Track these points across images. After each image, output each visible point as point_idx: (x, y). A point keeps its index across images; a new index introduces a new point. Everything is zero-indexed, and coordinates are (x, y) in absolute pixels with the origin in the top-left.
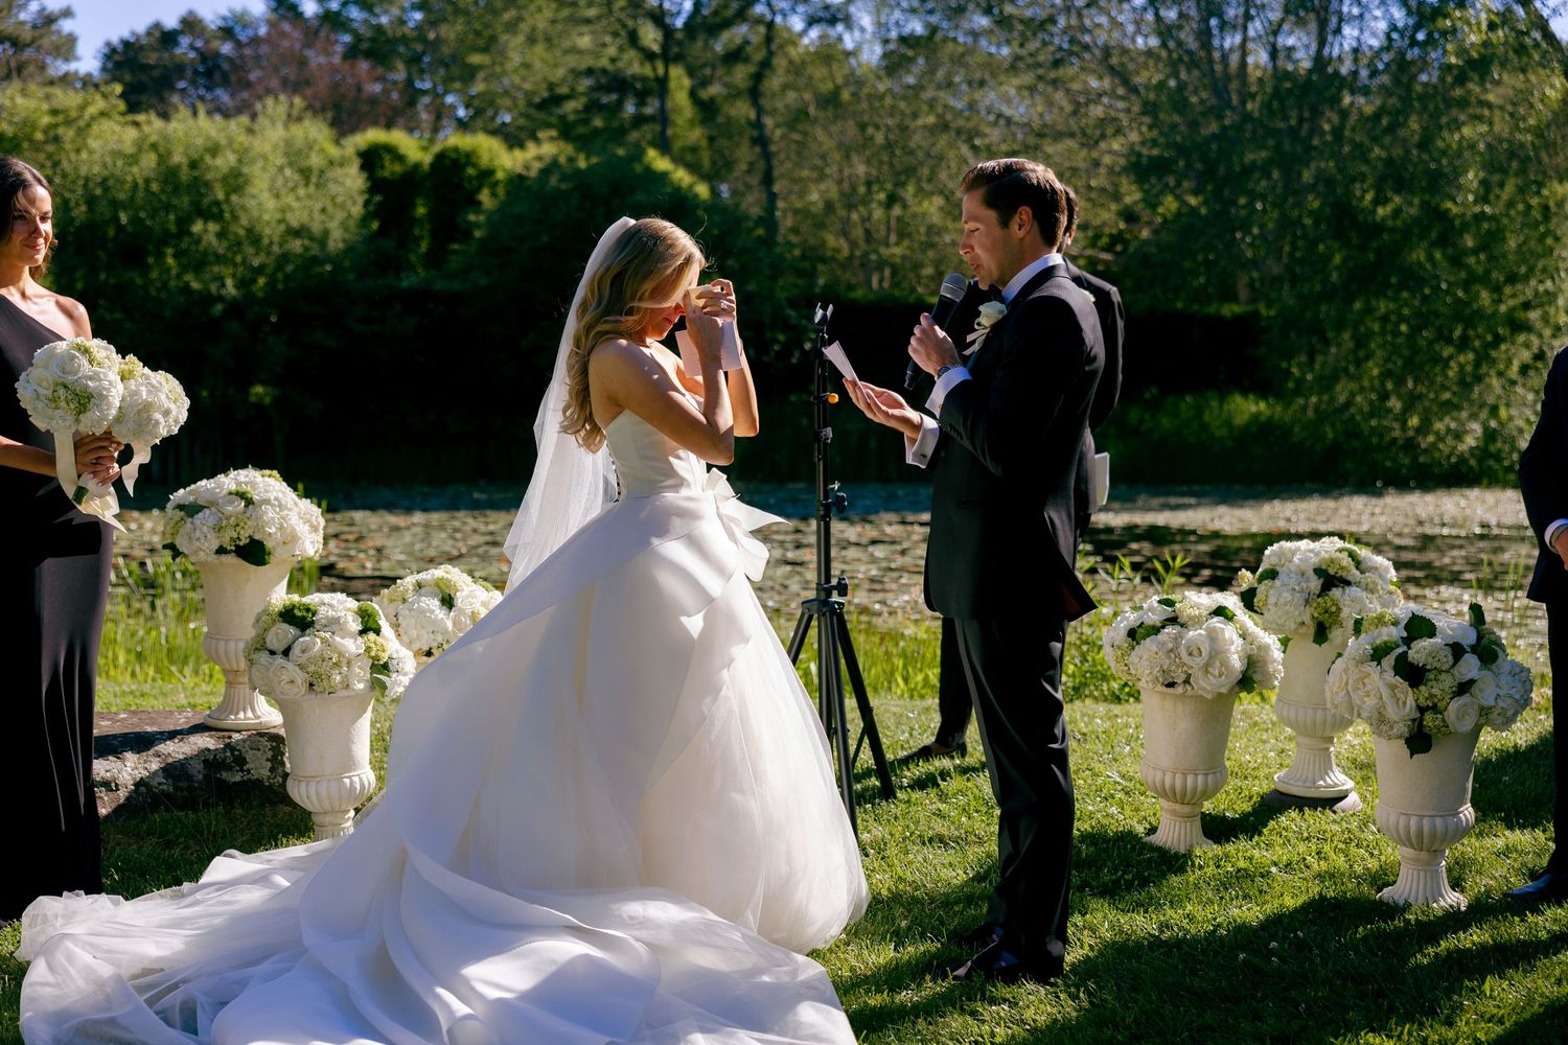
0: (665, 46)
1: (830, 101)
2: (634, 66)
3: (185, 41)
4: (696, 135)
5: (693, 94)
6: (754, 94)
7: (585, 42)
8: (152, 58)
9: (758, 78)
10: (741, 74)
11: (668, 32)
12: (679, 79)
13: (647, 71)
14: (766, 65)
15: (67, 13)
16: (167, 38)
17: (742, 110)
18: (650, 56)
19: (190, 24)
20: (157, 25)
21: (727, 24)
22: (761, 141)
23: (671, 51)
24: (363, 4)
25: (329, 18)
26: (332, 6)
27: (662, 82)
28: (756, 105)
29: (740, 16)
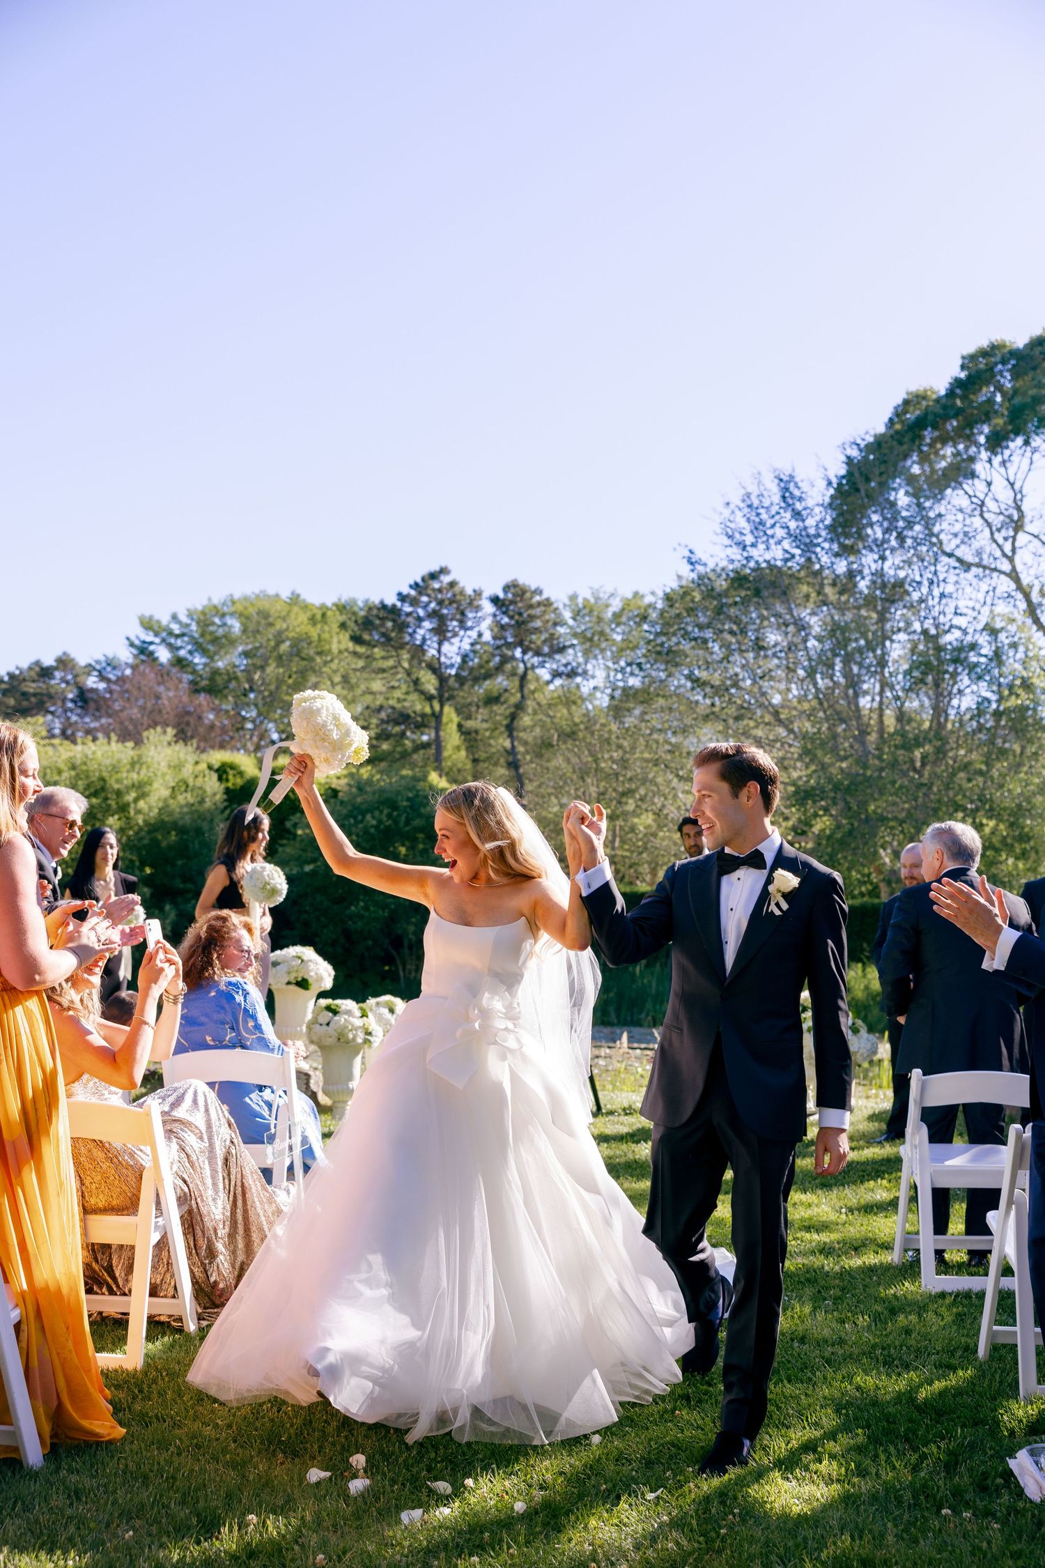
0: (441, 689)
1: (570, 734)
2: (418, 706)
3: (58, 674)
4: (462, 757)
5: (460, 726)
6: (510, 729)
7: (377, 685)
8: (31, 687)
9: (513, 717)
10: (500, 710)
11: (443, 680)
13: (428, 710)
14: (519, 707)
16: (45, 673)
17: (501, 741)
18: (430, 698)
19: (64, 662)
20: (37, 663)
21: (488, 676)
22: (513, 764)
23: (444, 693)
24: (204, 652)
25: (180, 663)
26: (182, 653)
27: (437, 717)
28: (511, 736)
29: (499, 669)
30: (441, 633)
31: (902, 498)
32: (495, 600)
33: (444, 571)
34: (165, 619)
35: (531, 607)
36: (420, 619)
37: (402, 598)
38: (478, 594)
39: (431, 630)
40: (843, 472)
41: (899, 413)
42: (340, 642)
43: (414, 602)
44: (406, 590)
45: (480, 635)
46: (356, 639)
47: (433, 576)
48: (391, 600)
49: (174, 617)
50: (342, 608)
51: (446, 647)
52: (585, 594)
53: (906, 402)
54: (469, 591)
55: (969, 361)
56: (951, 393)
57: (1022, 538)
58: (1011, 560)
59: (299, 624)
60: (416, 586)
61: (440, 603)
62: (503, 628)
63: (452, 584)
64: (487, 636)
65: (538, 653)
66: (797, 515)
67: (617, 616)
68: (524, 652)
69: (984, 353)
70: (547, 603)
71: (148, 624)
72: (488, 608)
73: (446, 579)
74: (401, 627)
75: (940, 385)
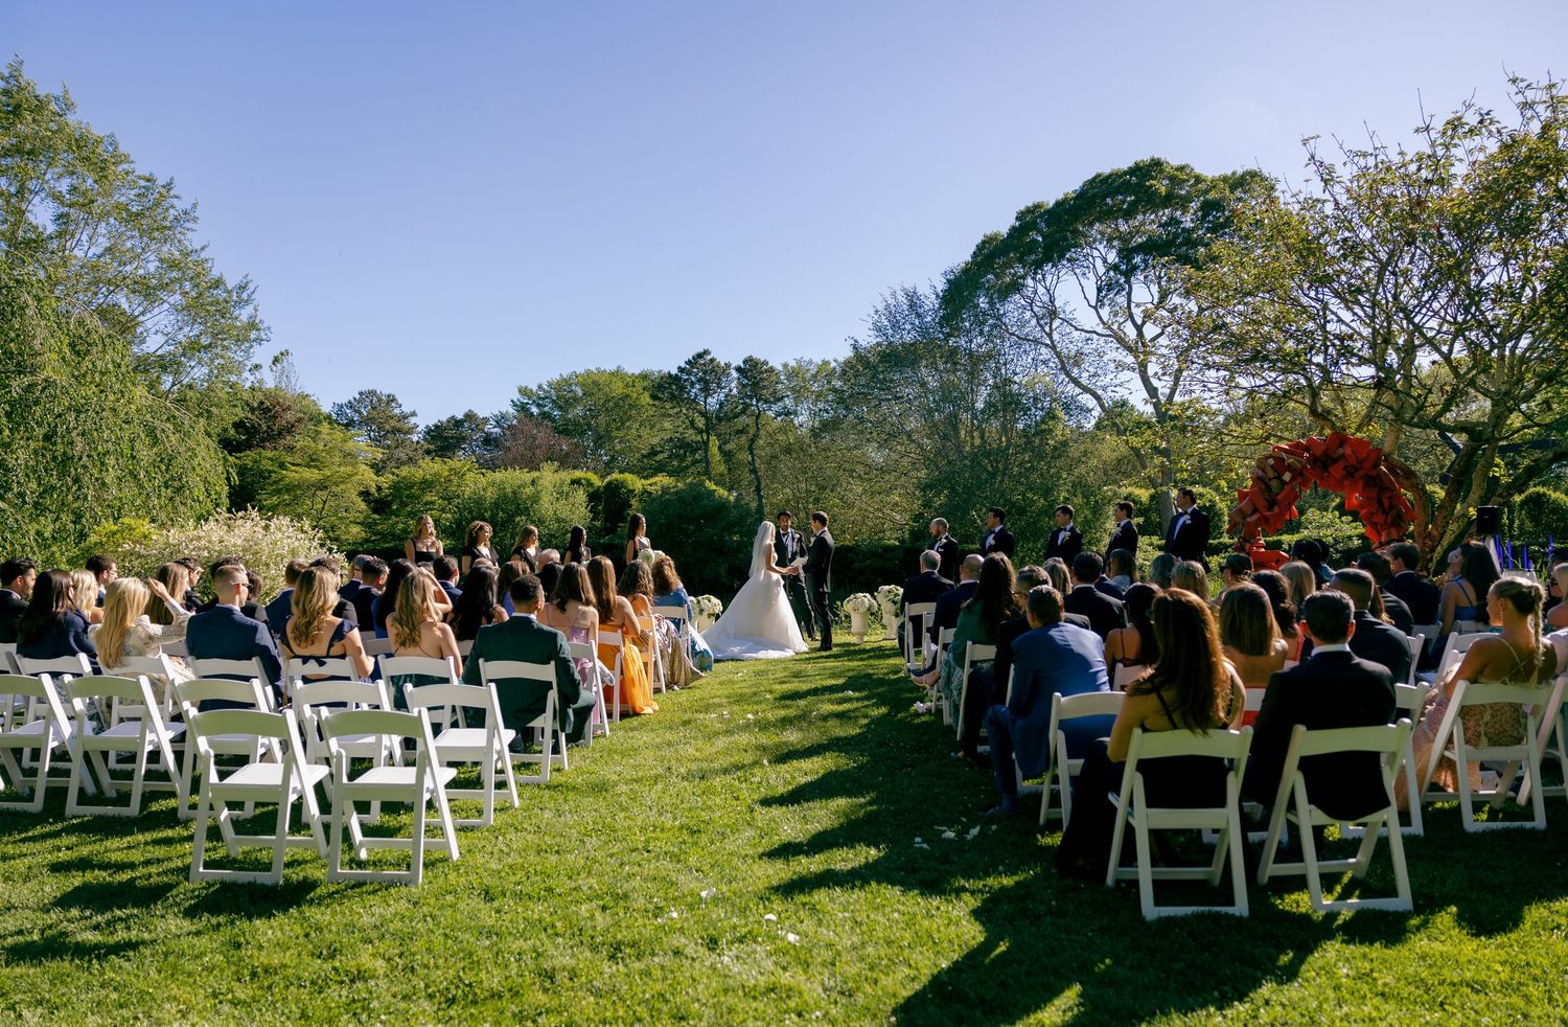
0: (707, 425)
1: (788, 450)
2: (691, 436)
3: (466, 424)
4: (722, 468)
5: (720, 448)
6: (751, 449)
7: (667, 425)
8: (449, 433)
9: (752, 441)
10: (744, 439)
11: (708, 419)
12: (714, 442)
13: (699, 438)
14: (756, 436)
15: (414, 414)
16: (458, 423)
17: (745, 456)
18: (700, 432)
19: (470, 416)
20: (453, 417)
21: (736, 416)
22: (754, 471)
23: (709, 428)
24: (560, 408)
25: (545, 416)
26: (546, 409)
27: (706, 443)
28: (751, 453)
29: (743, 412)
30: (707, 391)
31: (983, 302)
32: (738, 369)
33: (706, 352)
34: (535, 389)
35: (762, 373)
36: (692, 384)
37: (681, 370)
38: (728, 365)
39: (700, 389)
40: (946, 287)
41: (980, 248)
42: (646, 399)
43: (689, 373)
44: (683, 365)
45: (731, 390)
46: (653, 397)
47: (700, 356)
48: (674, 371)
49: (540, 387)
50: (644, 376)
51: (710, 400)
52: (792, 363)
53: (984, 242)
54: (722, 364)
55: (1021, 216)
56: (1010, 235)
57: (1056, 323)
58: (1050, 335)
59: (618, 389)
60: (689, 362)
61: (705, 373)
62: (744, 386)
63: (712, 360)
64: (735, 391)
65: (766, 402)
66: (919, 315)
67: (814, 376)
68: (758, 401)
69: (1029, 211)
70: (772, 370)
71: (523, 391)
72: (735, 374)
73: (709, 357)
74: (682, 389)
75: (1004, 231)
